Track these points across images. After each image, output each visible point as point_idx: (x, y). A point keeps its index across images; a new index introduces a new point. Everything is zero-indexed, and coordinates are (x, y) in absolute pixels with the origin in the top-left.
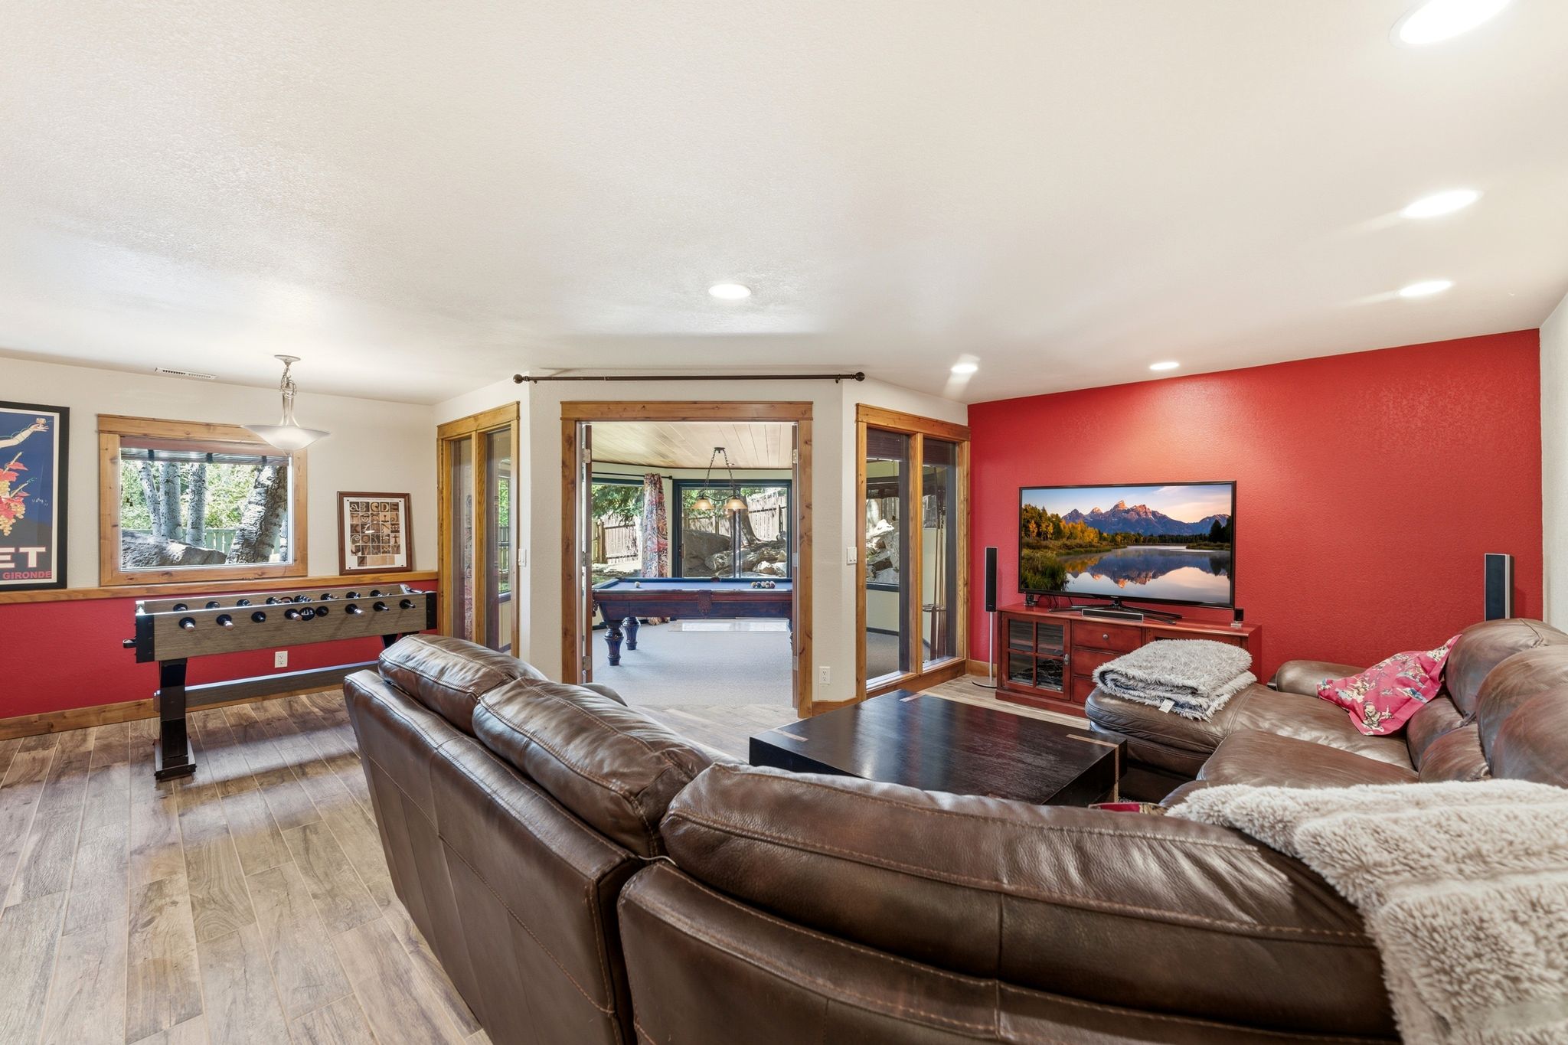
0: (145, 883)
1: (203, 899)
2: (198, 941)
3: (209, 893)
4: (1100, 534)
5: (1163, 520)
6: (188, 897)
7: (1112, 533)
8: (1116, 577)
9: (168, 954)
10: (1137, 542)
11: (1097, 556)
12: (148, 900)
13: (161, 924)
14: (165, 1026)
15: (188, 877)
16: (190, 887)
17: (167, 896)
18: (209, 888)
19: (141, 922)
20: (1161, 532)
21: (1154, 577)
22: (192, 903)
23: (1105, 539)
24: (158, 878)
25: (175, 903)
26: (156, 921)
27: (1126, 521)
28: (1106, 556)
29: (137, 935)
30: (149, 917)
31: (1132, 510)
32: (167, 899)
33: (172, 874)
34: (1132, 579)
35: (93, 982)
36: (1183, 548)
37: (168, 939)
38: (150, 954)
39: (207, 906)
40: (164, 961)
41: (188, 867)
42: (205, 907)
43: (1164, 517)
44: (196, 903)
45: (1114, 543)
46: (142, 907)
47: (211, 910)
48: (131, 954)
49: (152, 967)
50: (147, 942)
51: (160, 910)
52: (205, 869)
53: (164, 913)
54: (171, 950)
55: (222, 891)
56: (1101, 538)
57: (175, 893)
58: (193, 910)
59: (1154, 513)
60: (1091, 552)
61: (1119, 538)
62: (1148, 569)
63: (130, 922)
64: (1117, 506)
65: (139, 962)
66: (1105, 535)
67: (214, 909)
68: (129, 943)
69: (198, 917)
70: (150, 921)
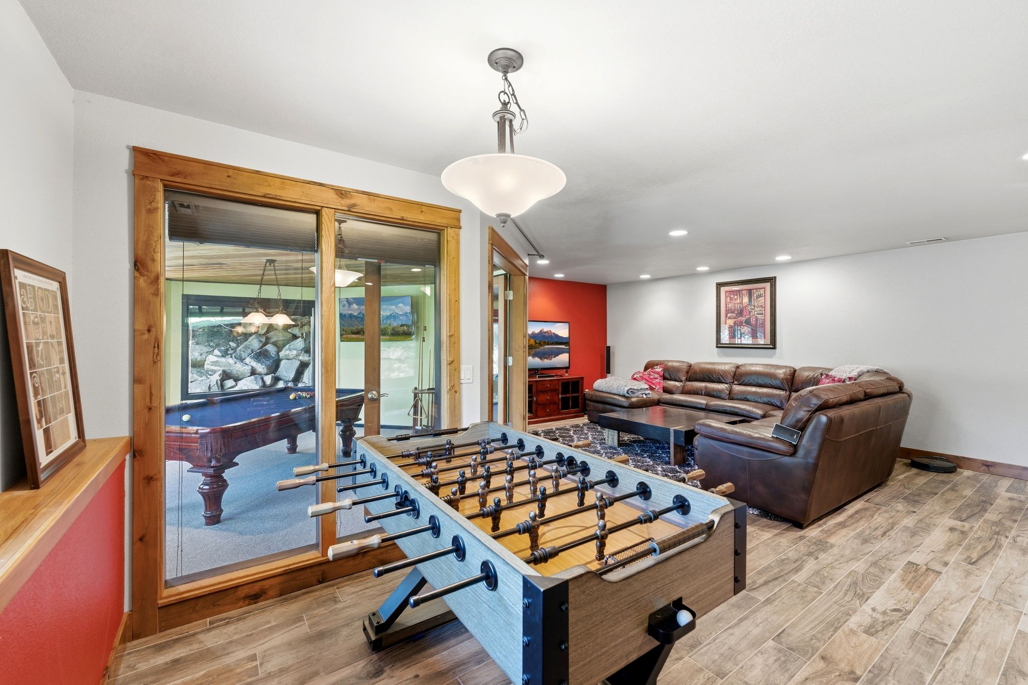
0: (874, 639)
1: (859, 599)
2: (884, 582)
3: (852, 600)
4: (535, 341)
5: (557, 336)
6: (864, 607)
7: (540, 341)
8: (541, 358)
9: (902, 588)
10: (548, 344)
11: (534, 350)
12: (885, 624)
13: (891, 604)
14: (925, 567)
15: (848, 620)
16: (855, 611)
17: (872, 618)
18: (849, 602)
19: (899, 614)
20: (556, 340)
21: (554, 357)
22: (866, 600)
23: (537, 343)
24: (864, 636)
25: (874, 610)
26: (892, 608)
27: (544, 336)
28: (537, 350)
29: (907, 609)
30: (894, 613)
31: (546, 332)
32: (874, 616)
33: (854, 631)
34: (546, 359)
35: (943, 603)
36: (563, 347)
37: (895, 594)
38: (909, 595)
39: (861, 593)
40: (906, 586)
41: (840, 627)
42: (863, 594)
43: (557, 335)
44: (865, 599)
45: (541, 345)
46: (891, 624)
47: (862, 590)
48: (917, 602)
49: (913, 589)
50: (905, 601)
51: (884, 613)
52: (834, 615)
53: (884, 609)
54: (898, 588)
55: (846, 594)
56: (536, 343)
57: (867, 616)
58: (870, 597)
59: (554, 333)
60: (532, 348)
61: (542, 343)
62: (552, 355)
63: (905, 619)
64: (541, 331)
65: (917, 595)
66: (537, 341)
67: (860, 589)
68: (914, 608)
69: (872, 592)
70: (895, 610)
